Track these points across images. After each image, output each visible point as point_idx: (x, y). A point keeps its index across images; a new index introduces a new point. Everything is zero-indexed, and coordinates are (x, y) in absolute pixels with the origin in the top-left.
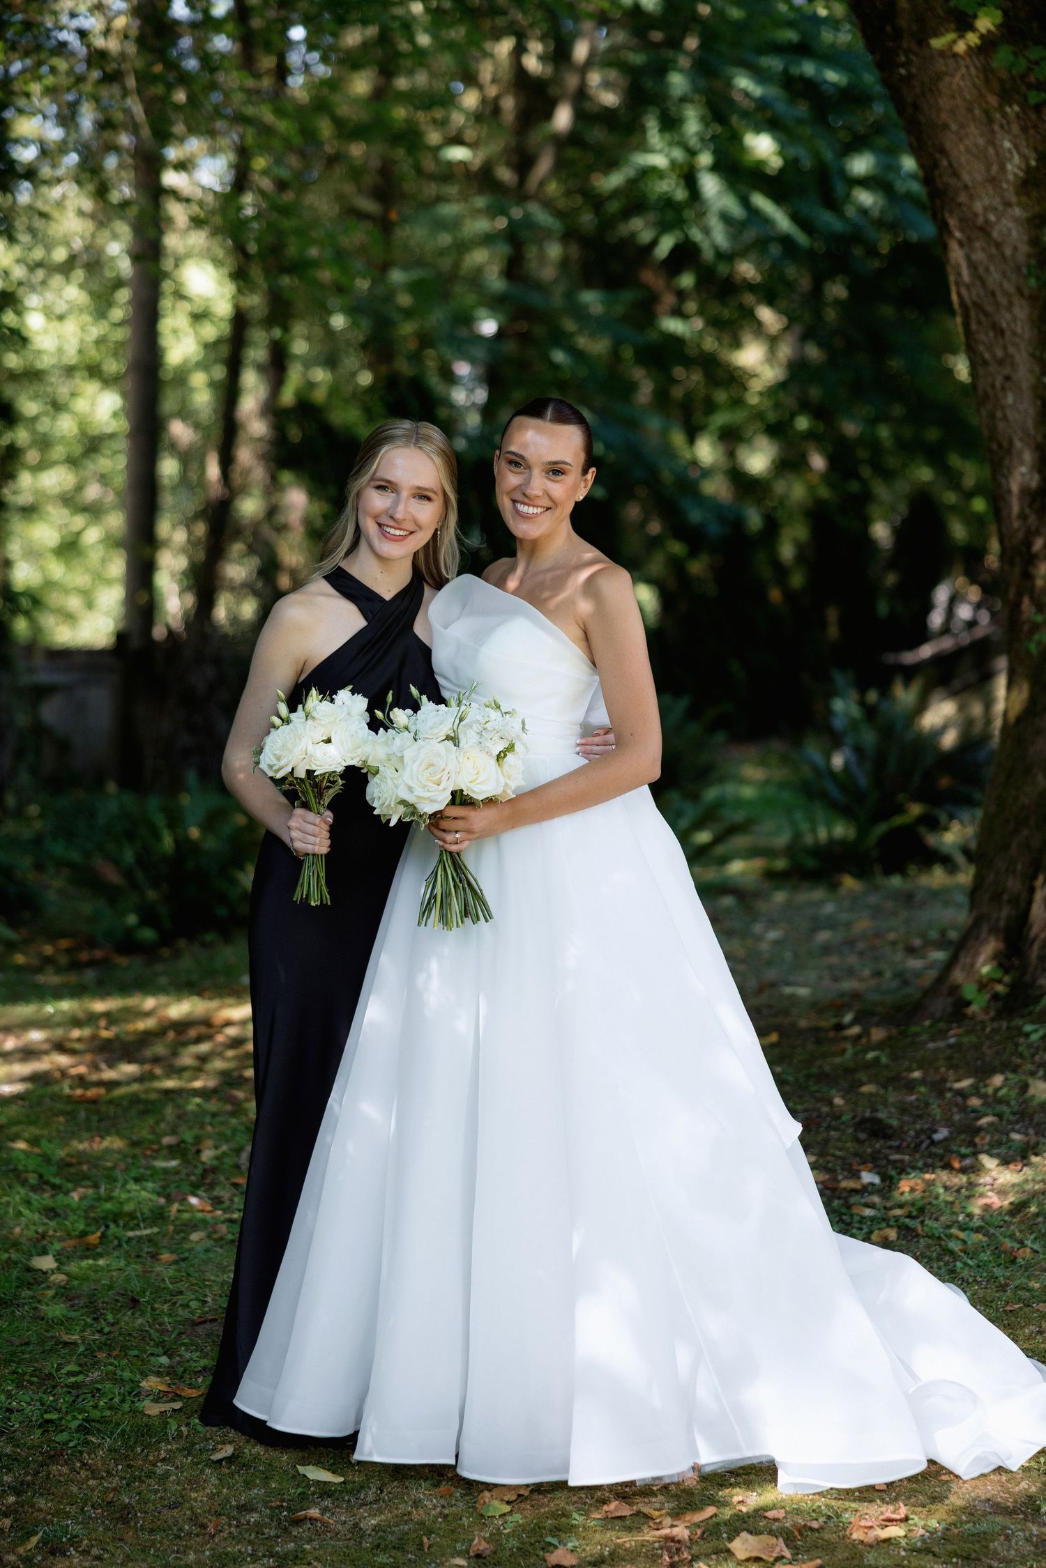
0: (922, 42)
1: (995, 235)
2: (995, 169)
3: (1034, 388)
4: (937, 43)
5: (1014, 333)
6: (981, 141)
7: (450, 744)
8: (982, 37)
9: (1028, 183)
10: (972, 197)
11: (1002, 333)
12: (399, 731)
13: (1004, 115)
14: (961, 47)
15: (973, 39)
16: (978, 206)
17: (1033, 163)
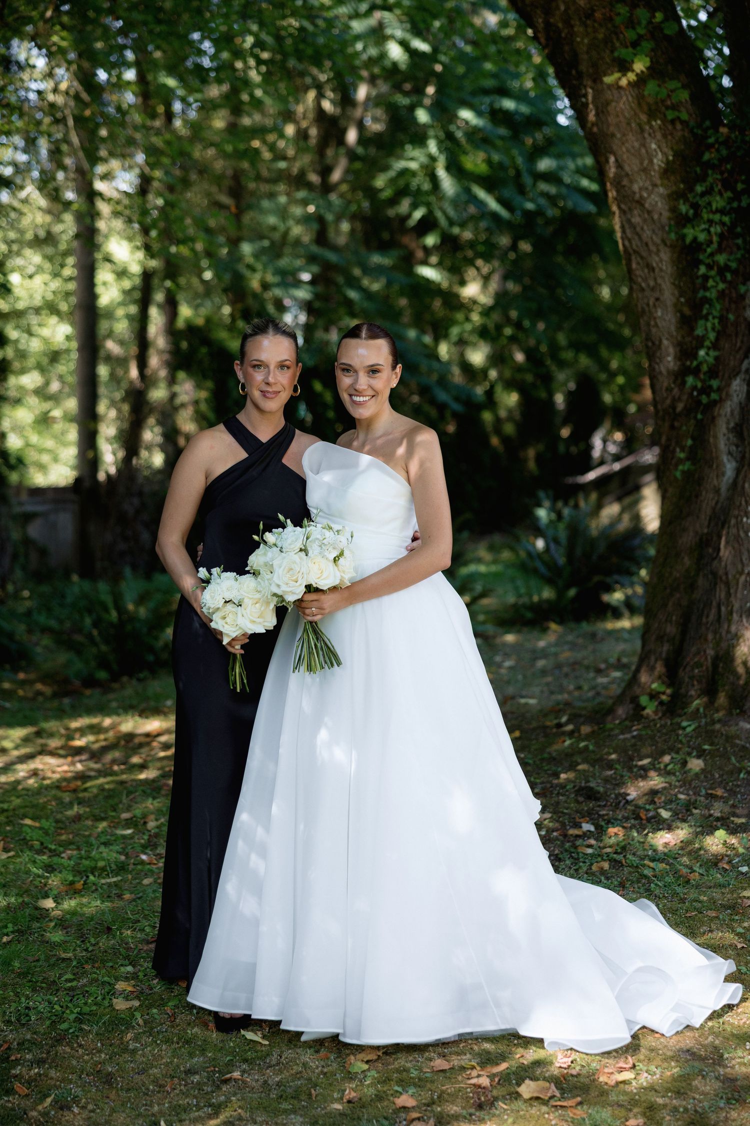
0: (597, 79)
1: (647, 205)
2: (646, 162)
3: (675, 305)
4: (608, 80)
5: (661, 270)
6: (636, 145)
7: (303, 554)
8: (637, 75)
9: (666, 172)
10: (631, 182)
11: (653, 270)
12: (270, 547)
13: (651, 127)
14: (624, 82)
15: (631, 76)
16: (636, 187)
17: (671, 158)
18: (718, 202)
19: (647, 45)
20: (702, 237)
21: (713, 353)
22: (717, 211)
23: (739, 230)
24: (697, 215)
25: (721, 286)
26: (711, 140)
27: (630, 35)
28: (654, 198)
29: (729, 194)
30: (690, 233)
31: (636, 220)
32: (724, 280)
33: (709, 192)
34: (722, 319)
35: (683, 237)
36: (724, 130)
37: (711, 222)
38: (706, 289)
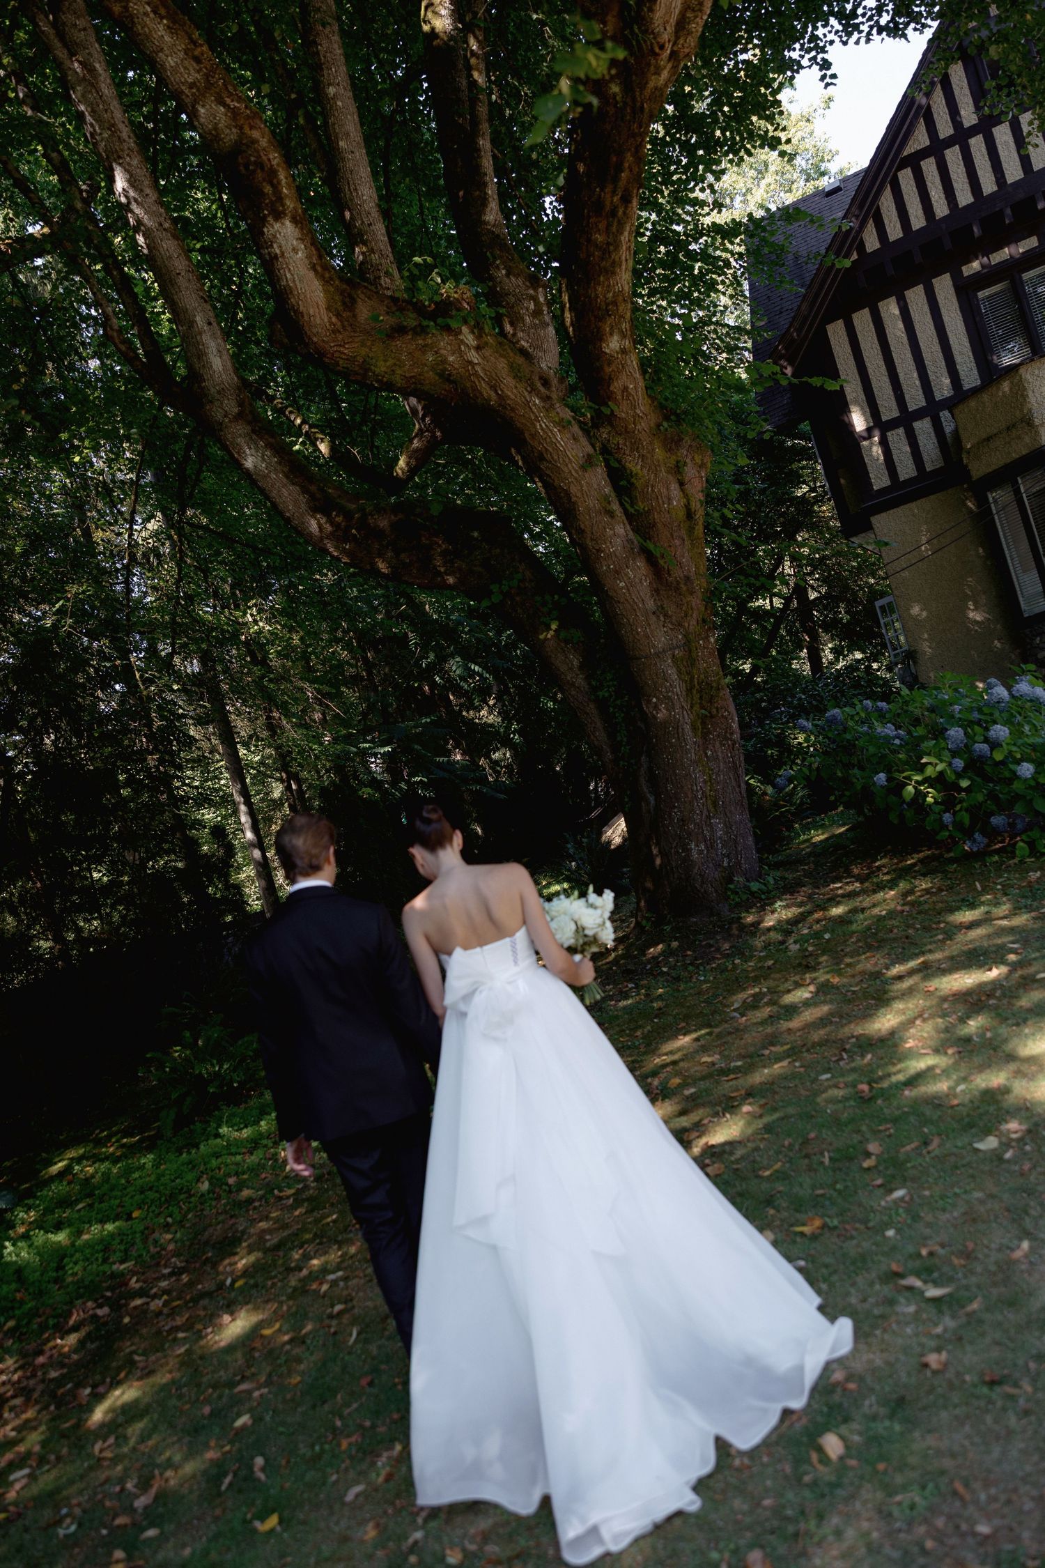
1: (579, 687)
3: (604, 729)
4: (542, 637)
6: (563, 658)
8: (555, 631)
9: (581, 667)
13: (568, 649)
14: (550, 635)
15: (552, 633)
17: (582, 660)
18: (609, 676)
19: (555, 613)
20: (607, 694)
22: (610, 680)
23: (626, 686)
24: (601, 684)
27: (545, 610)
28: (579, 680)
29: (615, 671)
30: (600, 694)
33: (604, 672)
35: (598, 696)
37: (609, 686)
38: (616, 718)
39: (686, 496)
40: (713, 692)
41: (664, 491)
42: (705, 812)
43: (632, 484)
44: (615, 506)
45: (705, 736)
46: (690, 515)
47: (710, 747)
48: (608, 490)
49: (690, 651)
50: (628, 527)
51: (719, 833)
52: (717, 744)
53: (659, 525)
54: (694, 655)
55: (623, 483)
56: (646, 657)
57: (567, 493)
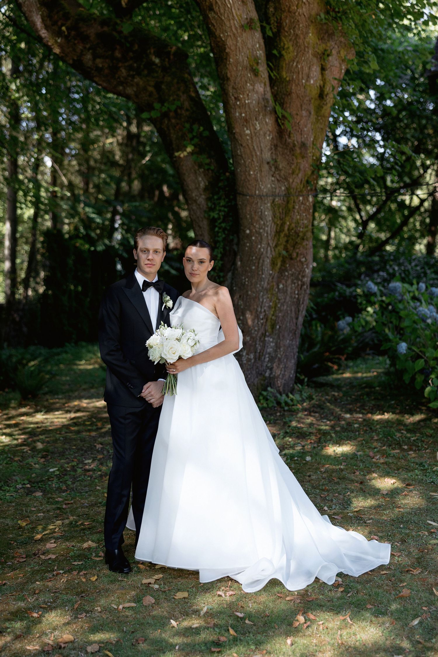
1: (198, 202)
2: (197, 185)
4: (177, 154)
5: (204, 228)
6: (194, 178)
8: (187, 153)
9: (206, 189)
10: (192, 192)
13: (199, 171)
14: (182, 156)
15: (185, 153)
16: (194, 195)
17: (207, 184)
18: (222, 203)
19: (196, 140)
20: (216, 216)
21: (221, 262)
22: (223, 206)
23: (231, 214)
24: (215, 208)
25: (224, 236)
26: (222, 178)
27: (190, 136)
28: (201, 199)
29: (227, 200)
30: (213, 214)
31: (194, 208)
32: (224, 233)
33: (219, 199)
34: (224, 249)
35: (210, 216)
36: (227, 174)
37: (220, 211)
38: (218, 237)
39: (324, 80)
40: (298, 240)
41: (306, 69)
42: (262, 331)
43: (281, 56)
44: (263, 69)
45: (282, 271)
46: (322, 96)
47: (283, 281)
48: (261, 53)
49: (288, 202)
50: (268, 89)
51: (270, 350)
52: (289, 282)
53: (294, 96)
54: (290, 206)
55: (275, 52)
56: (251, 196)
57: (224, 44)
